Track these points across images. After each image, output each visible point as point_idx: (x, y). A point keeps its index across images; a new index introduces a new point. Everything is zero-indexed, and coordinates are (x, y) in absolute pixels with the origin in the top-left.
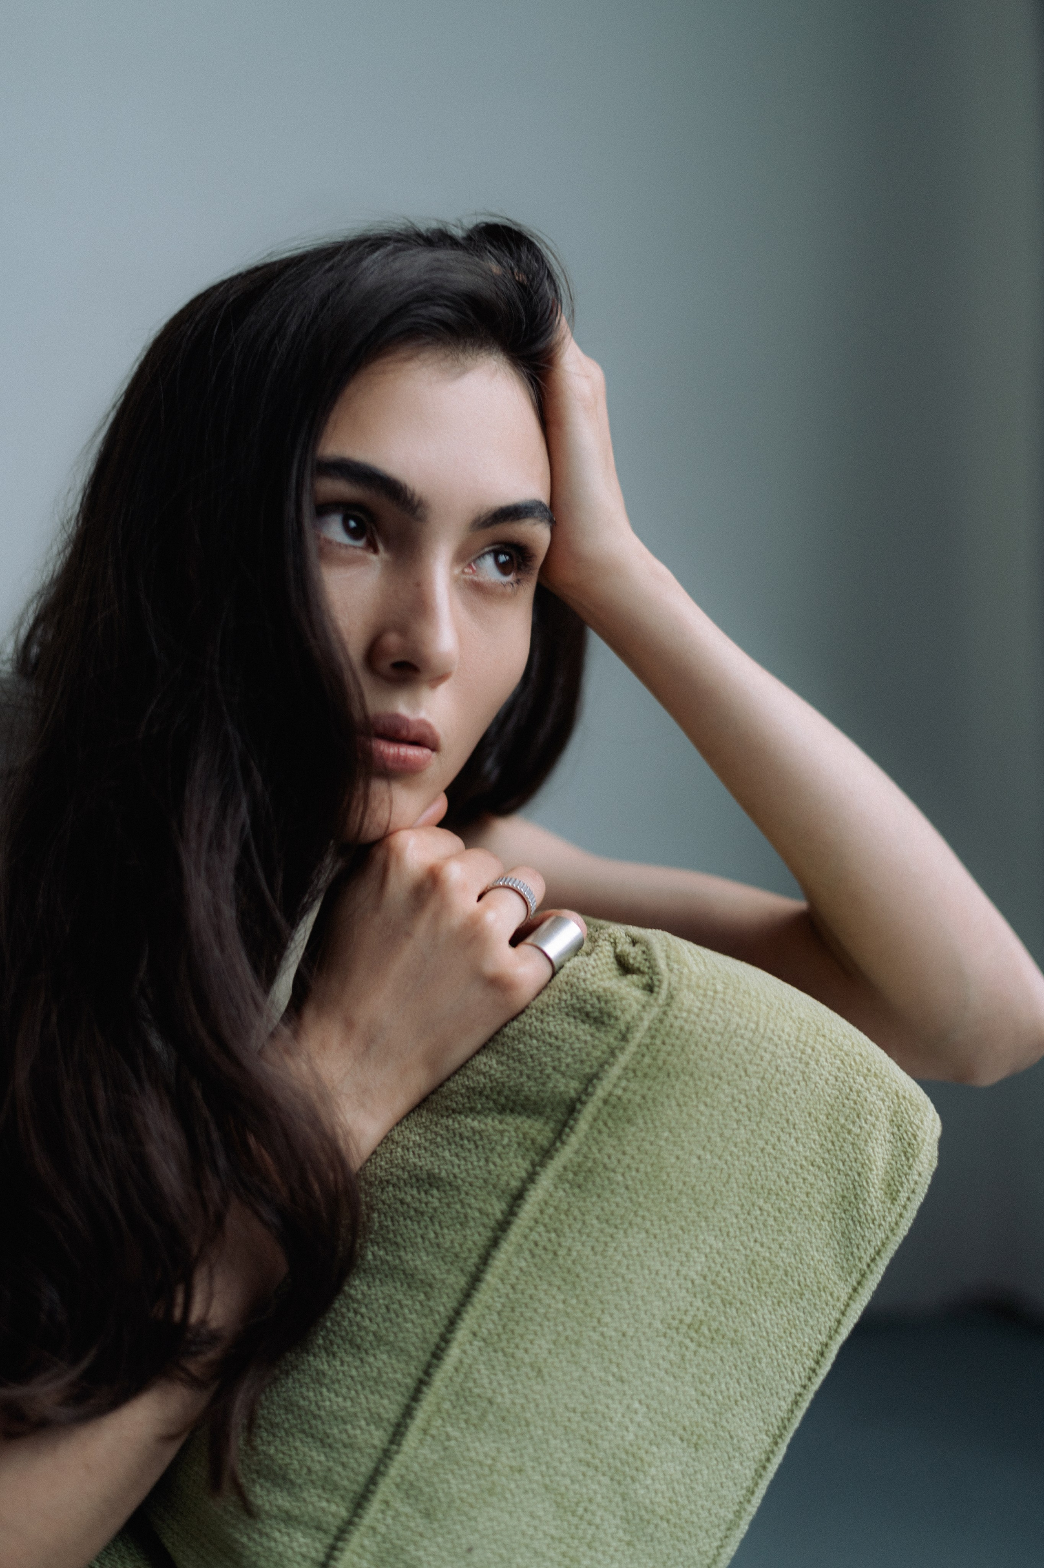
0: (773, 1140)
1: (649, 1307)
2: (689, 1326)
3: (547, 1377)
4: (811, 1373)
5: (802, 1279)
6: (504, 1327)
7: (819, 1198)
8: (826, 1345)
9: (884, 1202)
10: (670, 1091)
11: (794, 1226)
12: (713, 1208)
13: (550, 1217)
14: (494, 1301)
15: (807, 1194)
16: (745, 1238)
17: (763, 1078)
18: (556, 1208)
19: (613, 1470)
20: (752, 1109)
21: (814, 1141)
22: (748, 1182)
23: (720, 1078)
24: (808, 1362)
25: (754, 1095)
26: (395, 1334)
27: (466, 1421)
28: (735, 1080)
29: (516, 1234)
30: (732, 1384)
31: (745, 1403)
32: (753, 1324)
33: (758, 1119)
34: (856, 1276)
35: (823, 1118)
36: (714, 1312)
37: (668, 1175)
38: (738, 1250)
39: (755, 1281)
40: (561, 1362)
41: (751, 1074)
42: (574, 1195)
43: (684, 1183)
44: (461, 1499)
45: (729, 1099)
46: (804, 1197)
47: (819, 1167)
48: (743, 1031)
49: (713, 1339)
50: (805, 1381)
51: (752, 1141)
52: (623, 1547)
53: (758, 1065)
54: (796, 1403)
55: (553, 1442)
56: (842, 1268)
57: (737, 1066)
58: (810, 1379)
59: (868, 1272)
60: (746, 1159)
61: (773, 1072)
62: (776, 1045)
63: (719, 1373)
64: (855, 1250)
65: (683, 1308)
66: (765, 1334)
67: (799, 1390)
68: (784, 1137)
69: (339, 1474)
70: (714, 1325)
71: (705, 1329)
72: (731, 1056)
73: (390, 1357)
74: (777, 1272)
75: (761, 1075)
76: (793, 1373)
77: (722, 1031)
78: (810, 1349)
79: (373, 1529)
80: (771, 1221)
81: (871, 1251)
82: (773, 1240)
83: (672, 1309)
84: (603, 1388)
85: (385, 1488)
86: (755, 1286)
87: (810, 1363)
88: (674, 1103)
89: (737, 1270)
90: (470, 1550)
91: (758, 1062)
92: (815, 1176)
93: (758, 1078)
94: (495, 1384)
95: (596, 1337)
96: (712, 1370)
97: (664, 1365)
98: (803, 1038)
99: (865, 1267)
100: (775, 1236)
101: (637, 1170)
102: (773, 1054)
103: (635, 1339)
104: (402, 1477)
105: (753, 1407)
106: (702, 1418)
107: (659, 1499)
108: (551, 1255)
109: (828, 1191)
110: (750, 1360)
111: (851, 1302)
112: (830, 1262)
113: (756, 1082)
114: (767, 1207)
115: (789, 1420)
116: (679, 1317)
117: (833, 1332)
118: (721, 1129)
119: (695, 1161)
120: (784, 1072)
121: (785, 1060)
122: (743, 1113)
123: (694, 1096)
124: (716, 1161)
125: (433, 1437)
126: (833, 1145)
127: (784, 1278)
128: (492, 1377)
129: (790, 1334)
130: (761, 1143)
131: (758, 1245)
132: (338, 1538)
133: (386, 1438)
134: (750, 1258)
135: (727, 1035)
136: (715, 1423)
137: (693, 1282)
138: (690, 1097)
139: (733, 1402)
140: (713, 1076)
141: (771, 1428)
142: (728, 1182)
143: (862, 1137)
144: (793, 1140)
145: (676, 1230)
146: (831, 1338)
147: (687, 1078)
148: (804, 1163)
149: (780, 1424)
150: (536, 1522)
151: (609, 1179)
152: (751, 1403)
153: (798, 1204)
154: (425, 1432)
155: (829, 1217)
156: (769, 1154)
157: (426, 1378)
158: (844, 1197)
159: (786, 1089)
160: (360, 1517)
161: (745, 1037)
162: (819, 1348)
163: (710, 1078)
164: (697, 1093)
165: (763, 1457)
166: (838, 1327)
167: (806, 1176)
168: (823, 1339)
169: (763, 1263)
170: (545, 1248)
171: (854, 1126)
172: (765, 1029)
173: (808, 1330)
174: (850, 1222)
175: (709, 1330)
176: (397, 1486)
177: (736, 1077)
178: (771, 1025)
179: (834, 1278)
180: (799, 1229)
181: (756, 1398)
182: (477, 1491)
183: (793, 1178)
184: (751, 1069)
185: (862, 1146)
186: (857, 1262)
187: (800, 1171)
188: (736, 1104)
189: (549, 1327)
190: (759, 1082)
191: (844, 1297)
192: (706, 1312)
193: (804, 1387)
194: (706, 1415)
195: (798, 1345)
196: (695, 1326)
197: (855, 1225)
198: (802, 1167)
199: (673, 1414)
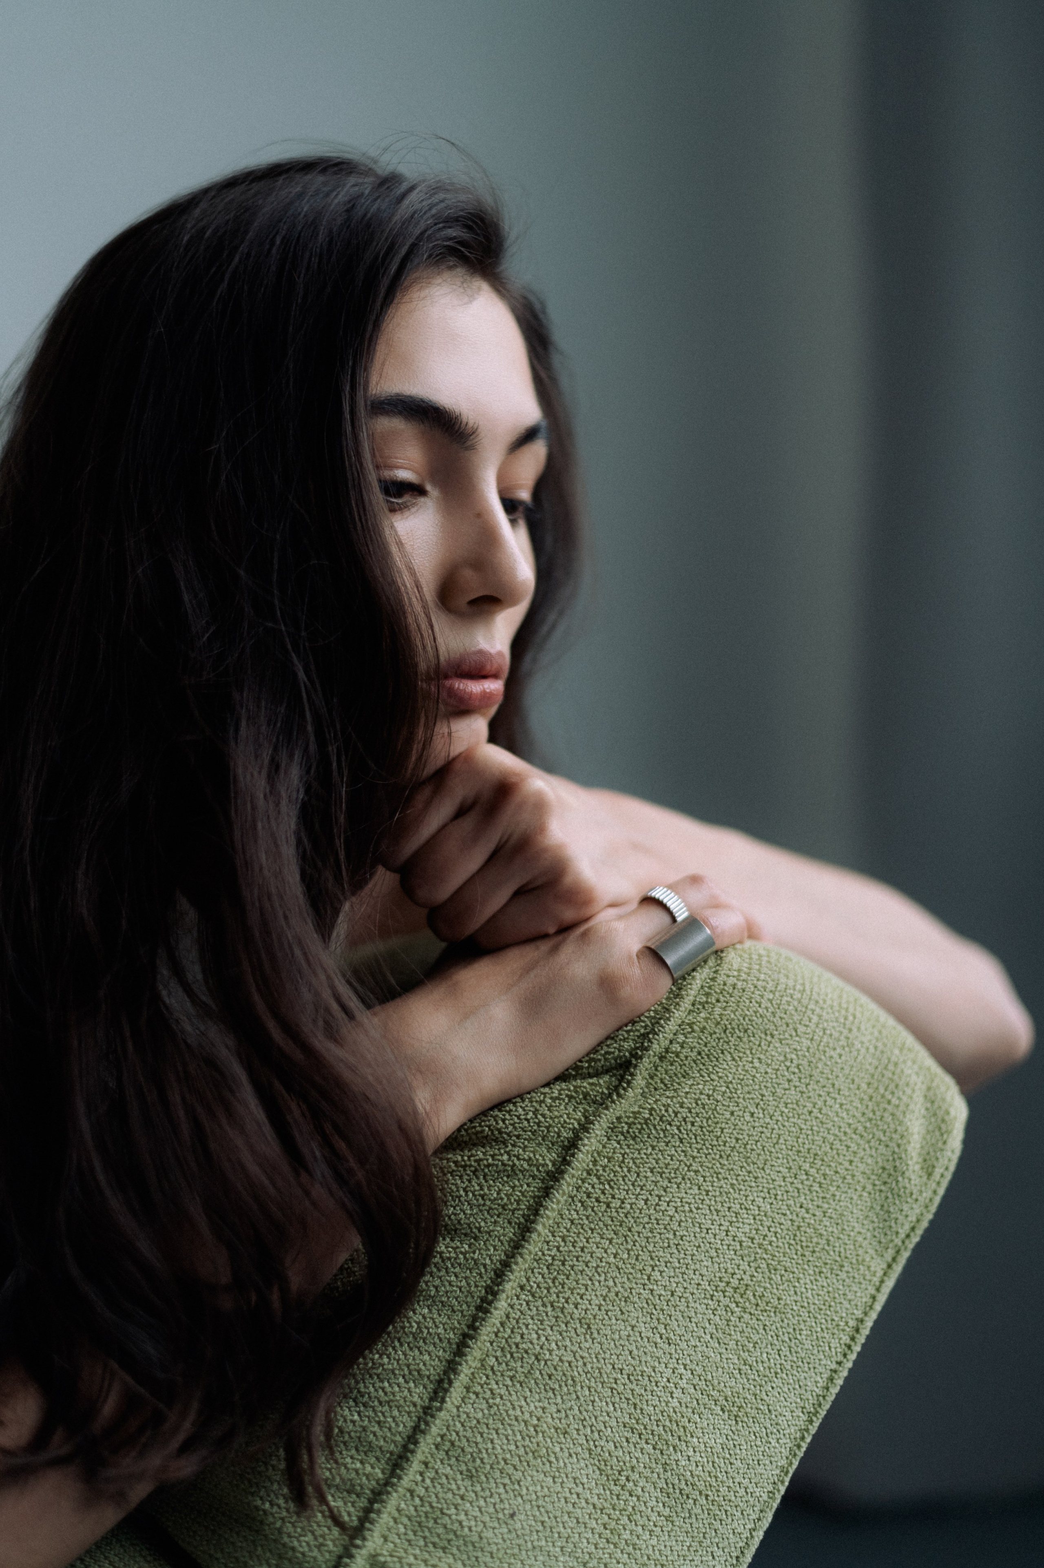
0: (820, 1103)
1: (698, 1266)
2: (735, 1289)
3: (595, 1335)
4: (846, 1349)
5: (842, 1250)
6: (554, 1280)
7: (862, 1167)
8: (862, 1321)
9: (921, 1177)
10: (726, 1046)
11: (838, 1194)
12: (763, 1169)
13: (604, 1168)
14: (543, 1254)
15: (851, 1162)
16: (791, 1202)
17: (812, 1039)
18: (610, 1159)
19: (656, 1438)
20: (803, 1071)
21: (857, 1108)
22: (796, 1145)
23: (772, 1036)
24: (844, 1338)
25: (805, 1056)
26: (436, 1287)
27: (512, 1378)
28: (787, 1039)
29: (569, 1185)
30: (774, 1354)
31: (784, 1376)
32: (796, 1293)
33: (808, 1081)
34: (891, 1252)
35: (864, 1086)
36: (760, 1277)
37: (722, 1129)
38: (785, 1215)
39: (799, 1248)
40: (610, 1319)
41: (802, 1035)
42: (628, 1146)
43: (737, 1140)
44: (505, 1460)
45: (782, 1058)
46: (847, 1164)
47: (862, 1136)
48: (792, 991)
49: (757, 1305)
50: (840, 1358)
51: (802, 1102)
52: (661, 1521)
53: (806, 1026)
54: (831, 1379)
55: (598, 1403)
56: (880, 1242)
57: (788, 1025)
58: (845, 1355)
59: (903, 1248)
60: (795, 1120)
61: (821, 1034)
62: (822, 1008)
63: (762, 1342)
64: (893, 1224)
65: (730, 1270)
66: (806, 1304)
67: (834, 1366)
68: (830, 1102)
69: (375, 1434)
70: (760, 1290)
71: (749, 1293)
72: (783, 1015)
73: (430, 1311)
74: (820, 1241)
75: (811, 1036)
76: (830, 1348)
77: (773, 989)
78: (847, 1323)
79: (411, 1492)
80: (816, 1187)
81: (907, 1227)
82: (818, 1207)
83: (720, 1271)
84: (650, 1348)
85: (425, 1447)
86: (799, 1253)
87: (846, 1339)
88: (729, 1058)
89: (783, 1235)
90: (512, 1516)
91: (807, 1023)
92: (858, 1145)
93: (807, 1039)
94: (543, 1339)
95: (645, 1294)
96: (755, 1338)
97: (710, 1329)
98: (845, 1006)
99: (900, 1243)
100: (820, 1203)
101: (693, 1124)
102: (820, 1016)
103: (683, 1300)
104: (442, 1437)
105: (791, 1381)
106: (744, 1388)
107: (699, 1471)
108: (604, 1207)
109: (869, 1161)
110: (791, 1330)
111: (886, 1278)
112: (869, 1235)
113: (806, 1043)
114: (813, 1171)
115: (824, 1397)
116: (726, 1279)
117: (868, 1309)
118: (774, 1088)
119: (748, 1117)
120: (831, 1035)
121: (831, 1024)
122: (794, 1073)
123: (748, 1052)
124: (768, 1120)
125: (477, 1394)
126: (874, 1114)
127: (826, 1247)
128: (540, 1332)
129: (830, 1306)
130: (809, 1106)
131: (803, 1210)
132: (371, 1502)
133: (426, 1397)
134: (796, 1224)
135: (777, 994)
136: (755, 1395)
137: (741, 1242)
138: (744, 1053)
139: (773, 1375)
140: (766, 1034)
141: (807, 1405)
142: (777, 1143)
143: (901, 1108)
144: (837, 1106)
145: (727, 1188)
146: (866, 1314)
147: (741, 1035)
148: (847, 1130)
149: (815, 1402)
150: (580, 1489)
151: (664, 1131)
152: (790, 1377)
153: (842, 1172)
154: (468, 1389)
155: (869, 1187)
156: (817, 1118)
157: (471, 1332)
158: (884, 1169)
159: (832, 1053)
160: (400, 1478)
161: (795, 997)
162: (855, 1325)
163: (763, 1036)
164: (751, 1049)
165: (798, 1435)
166: (873, 1303)
167: (849, 1144)
168: (859, 1314)
169: (808, 1230)
170: (598, 1200)
171: (893, 1096)
172: (811, 992)
173: (846, 1304)
174: (889, 1194)
175: (754, 1295)
176: (437, 1446)
177: (787, 1036)
178: (816, 989)
179: (871, 1252)
180: (843, 1198)
181: (795, 1372)
182: (521, 1451)
183: (837, 1144)
184: (801, 1029)
185: (901, 1117)
186: (894, 1237)
187: (844, 1138)
188: (788, 1064)
189: (599, 1282)
190: (809, 1043)
191: (880, 1273)
192: (752, 1276)
193: (839, 1363)
194: (747, 1386)
195: (836, 1319)
196: (741, 1290)
197: (894, 1198)
198: (845, 1133)
199: (716, 1382)
